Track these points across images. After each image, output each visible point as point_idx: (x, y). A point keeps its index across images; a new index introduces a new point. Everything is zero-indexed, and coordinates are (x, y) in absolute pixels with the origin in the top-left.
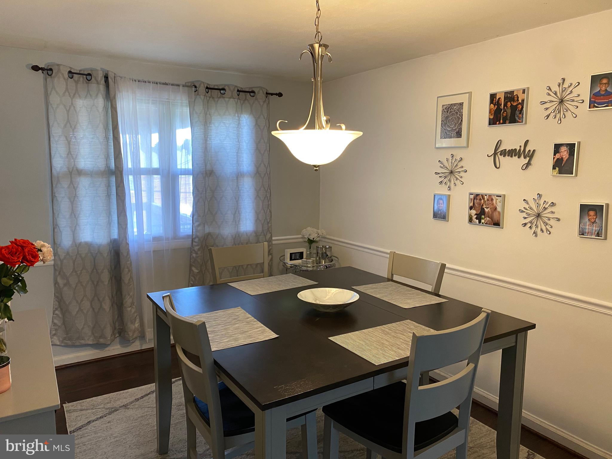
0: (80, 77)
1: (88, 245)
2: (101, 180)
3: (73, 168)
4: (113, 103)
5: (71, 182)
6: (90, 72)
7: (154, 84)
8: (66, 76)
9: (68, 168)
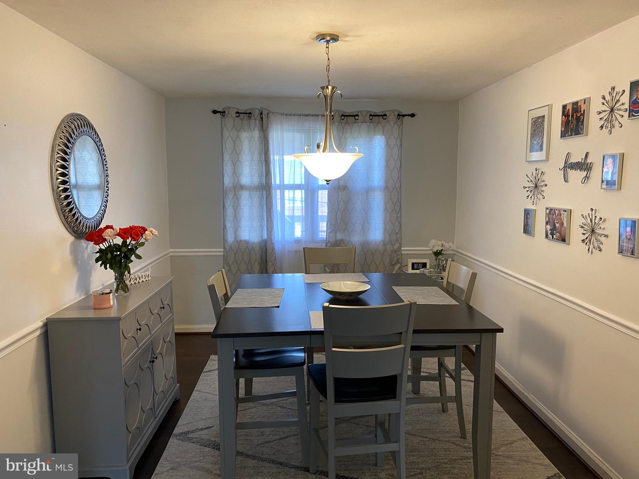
0: (245, 116)
1: (246, 242)
2: (255, 193)
3: (237, 184)
4: (265, 134)
5: (235, 195)
6: (251, 111)
7: (298, 116)
8: (234, 115)
9: (233, 184)
